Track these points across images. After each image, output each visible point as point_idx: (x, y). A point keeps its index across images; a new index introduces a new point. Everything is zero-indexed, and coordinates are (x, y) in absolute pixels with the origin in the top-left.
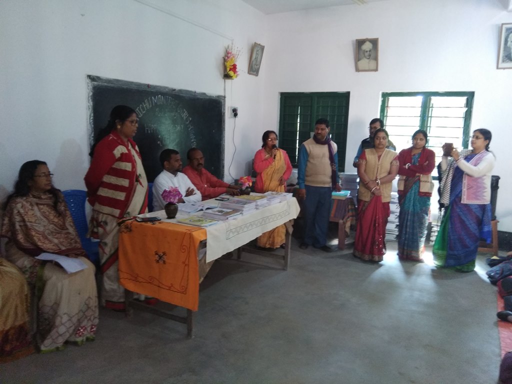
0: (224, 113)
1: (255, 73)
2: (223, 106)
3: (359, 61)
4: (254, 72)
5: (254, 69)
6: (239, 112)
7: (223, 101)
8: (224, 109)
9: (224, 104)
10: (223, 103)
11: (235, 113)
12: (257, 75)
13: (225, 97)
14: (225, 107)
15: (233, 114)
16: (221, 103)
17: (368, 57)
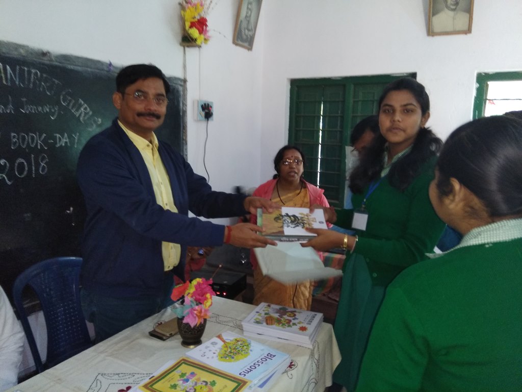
0: (185, 112)
1: (246, 44)
2: (181, 99)
3: (434, 15)
4: (243, 40)
5: (244, 37)
6: (215, 111)
7: (181, 89)
8: (185, 105)
9: (185, 95)
10: (182, 93)
11: (207, 111)
12: (250, 48)
13: (185, 81)
14: (185, 99)
15: (203, 114)
16: (178, 91)
17: (454, 7)
